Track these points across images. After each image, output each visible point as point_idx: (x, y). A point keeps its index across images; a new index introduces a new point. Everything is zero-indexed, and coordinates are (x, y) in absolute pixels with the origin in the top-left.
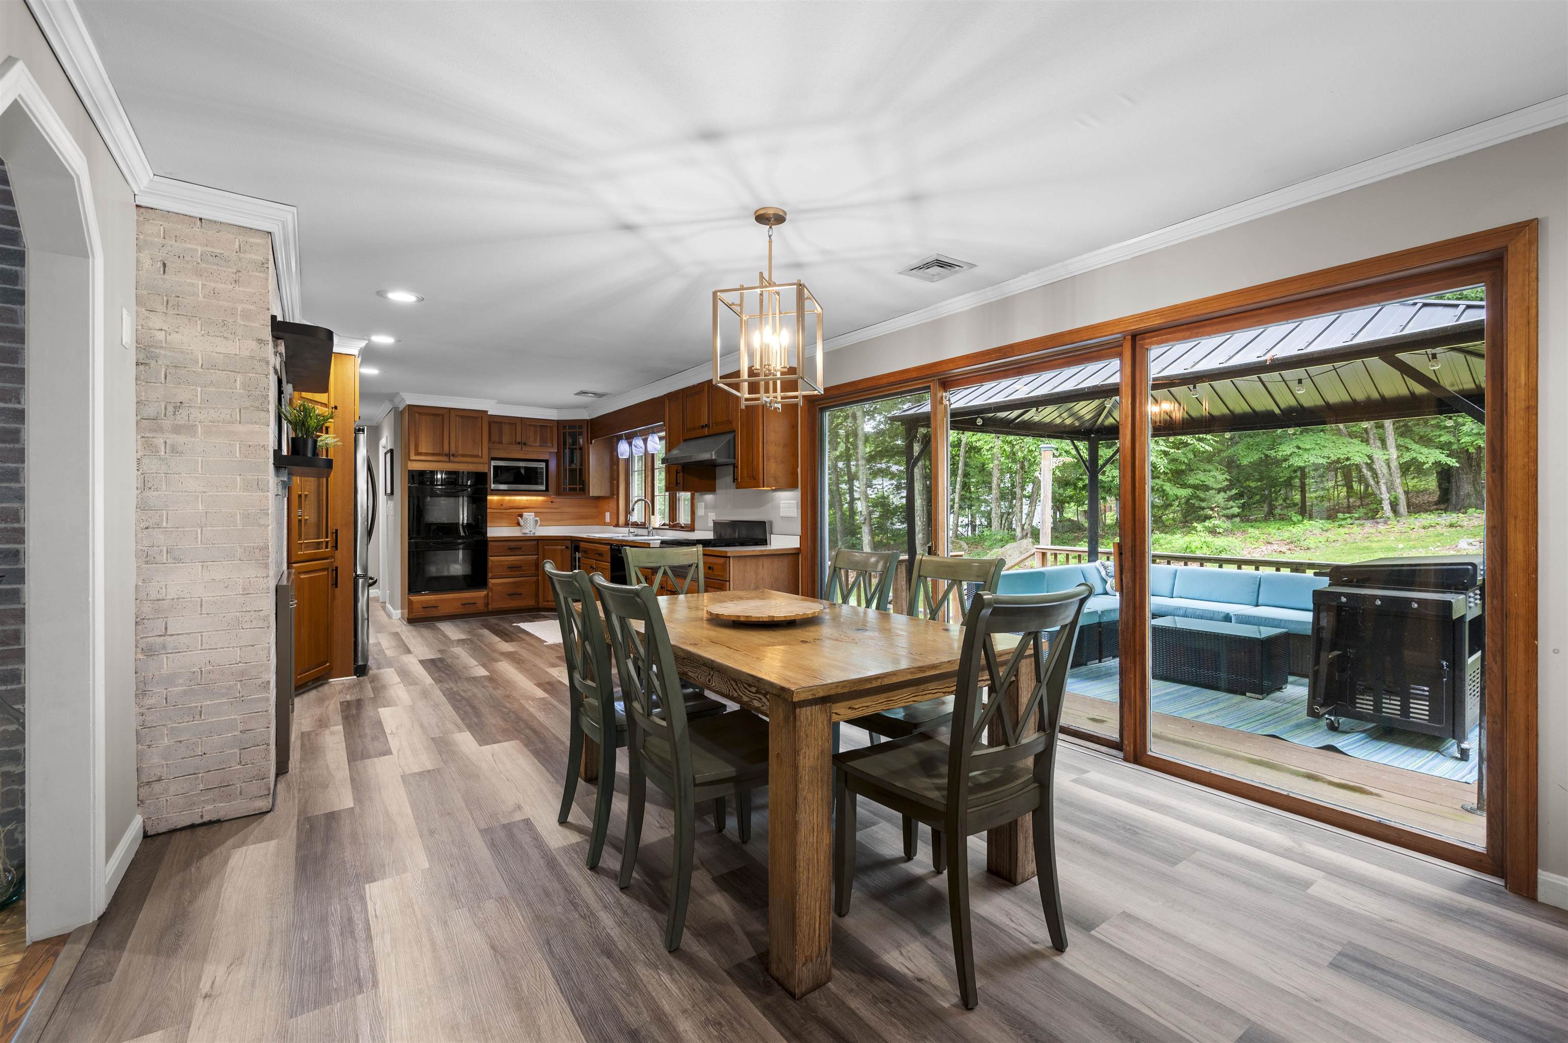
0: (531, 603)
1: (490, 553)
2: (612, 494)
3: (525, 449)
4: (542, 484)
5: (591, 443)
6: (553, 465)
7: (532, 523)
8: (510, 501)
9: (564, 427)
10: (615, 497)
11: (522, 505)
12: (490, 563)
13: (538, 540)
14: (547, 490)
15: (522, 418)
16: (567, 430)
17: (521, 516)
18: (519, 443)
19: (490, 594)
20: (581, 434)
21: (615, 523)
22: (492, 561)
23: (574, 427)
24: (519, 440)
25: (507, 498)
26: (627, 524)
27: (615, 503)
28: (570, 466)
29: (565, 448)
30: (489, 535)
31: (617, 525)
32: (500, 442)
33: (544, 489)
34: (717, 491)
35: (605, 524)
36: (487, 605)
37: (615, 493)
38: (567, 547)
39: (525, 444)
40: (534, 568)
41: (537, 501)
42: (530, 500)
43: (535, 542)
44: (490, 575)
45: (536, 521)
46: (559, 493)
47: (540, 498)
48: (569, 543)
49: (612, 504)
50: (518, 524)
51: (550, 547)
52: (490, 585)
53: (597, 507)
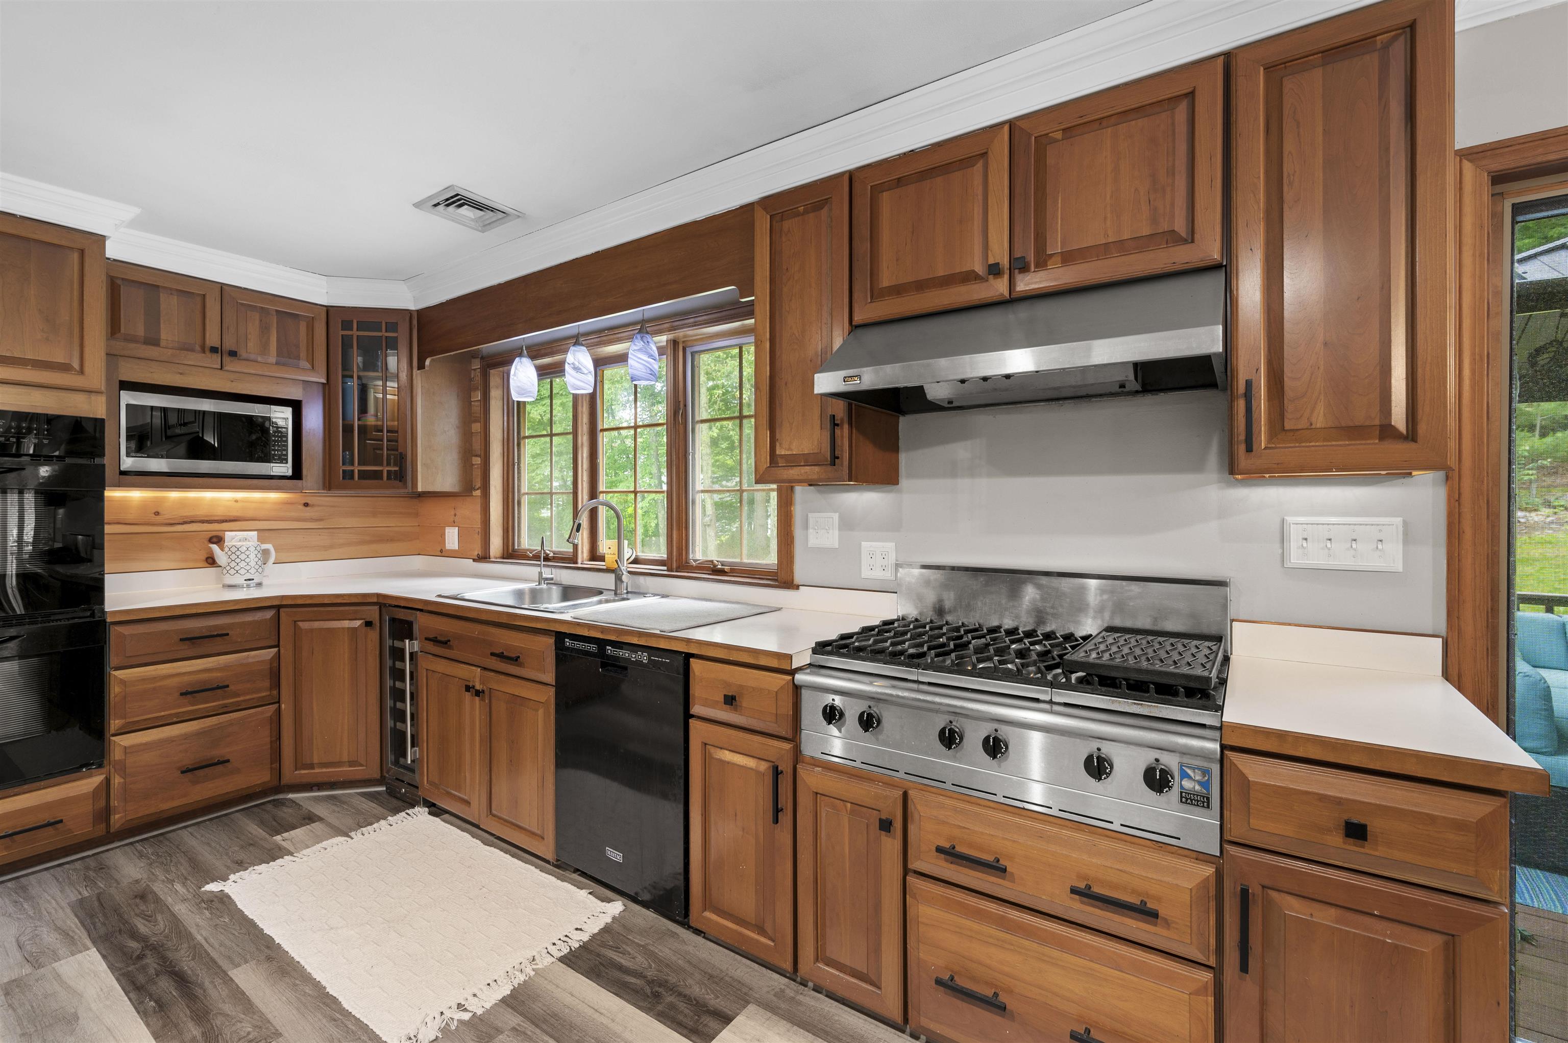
0: (261, 777)
1: (113, 658)
2: (467, 489)
3: (232, 365)
4: (283, 460)
5: (421, 366)
6: (313, 419)
7: (253, 558)
8: (182, 503)
9: (347, 325)
10: (478, 493)
11: (220, 512)
12: (114, 691)
13: (278, 608)
14: (297, 473)
15: (222, 287)
16: (355, 333)
17: (218, 540)
18: (214, 350)
19: (117, 780)
20: (392, 344)
21: (477, 551)
22: (123, 682)
23: (376, 327)
24: (213, 339)
25: (174, 495)
26: (511, 554)
27: (478, 507)
28: (359, 419)
29: (347, 376)
30: (109, 606)
31: (484, 557)
32: (153, 341)
33: (290, 473)
34: (904, 482)
35: (443, 553)
36: (104, 814)
37: (478, 484)
38: (369, 624)
39: (233, 354)
40: (267, 684)
41: (263, 502)
42: (244, 501)
43: (269, 614)
44: (114, 724)
45: (266, 553)
46: (329, 483)
47: (274, 496)
48: (373, 613)
49: (469, 510)
50: (211, 561)
51: (317, 625)
52: (117, 755)
53: (417, 515)
